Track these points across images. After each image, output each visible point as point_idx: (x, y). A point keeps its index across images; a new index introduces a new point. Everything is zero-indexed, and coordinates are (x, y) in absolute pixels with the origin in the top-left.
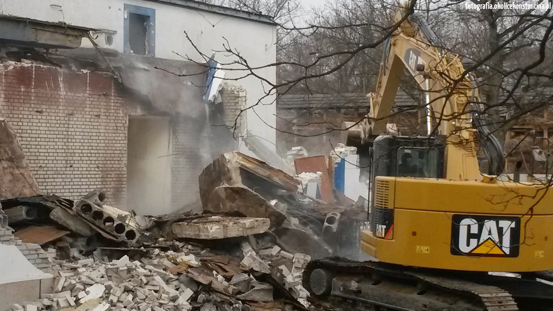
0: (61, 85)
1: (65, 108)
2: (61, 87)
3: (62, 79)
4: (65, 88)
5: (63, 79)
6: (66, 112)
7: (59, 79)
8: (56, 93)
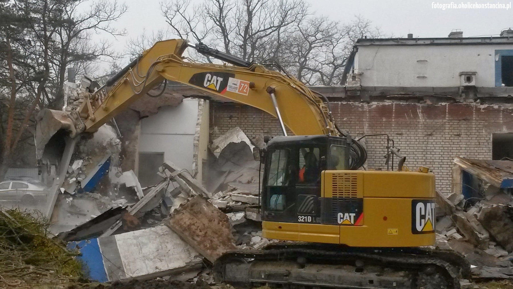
0: (420, 115)
1: (424, 131)
2: (420, 116)
3: (420, 111)
4: (424, 117)
5: (422, 110)
6: (425, 133)
7: (418, 111)
8: (415, 120)
